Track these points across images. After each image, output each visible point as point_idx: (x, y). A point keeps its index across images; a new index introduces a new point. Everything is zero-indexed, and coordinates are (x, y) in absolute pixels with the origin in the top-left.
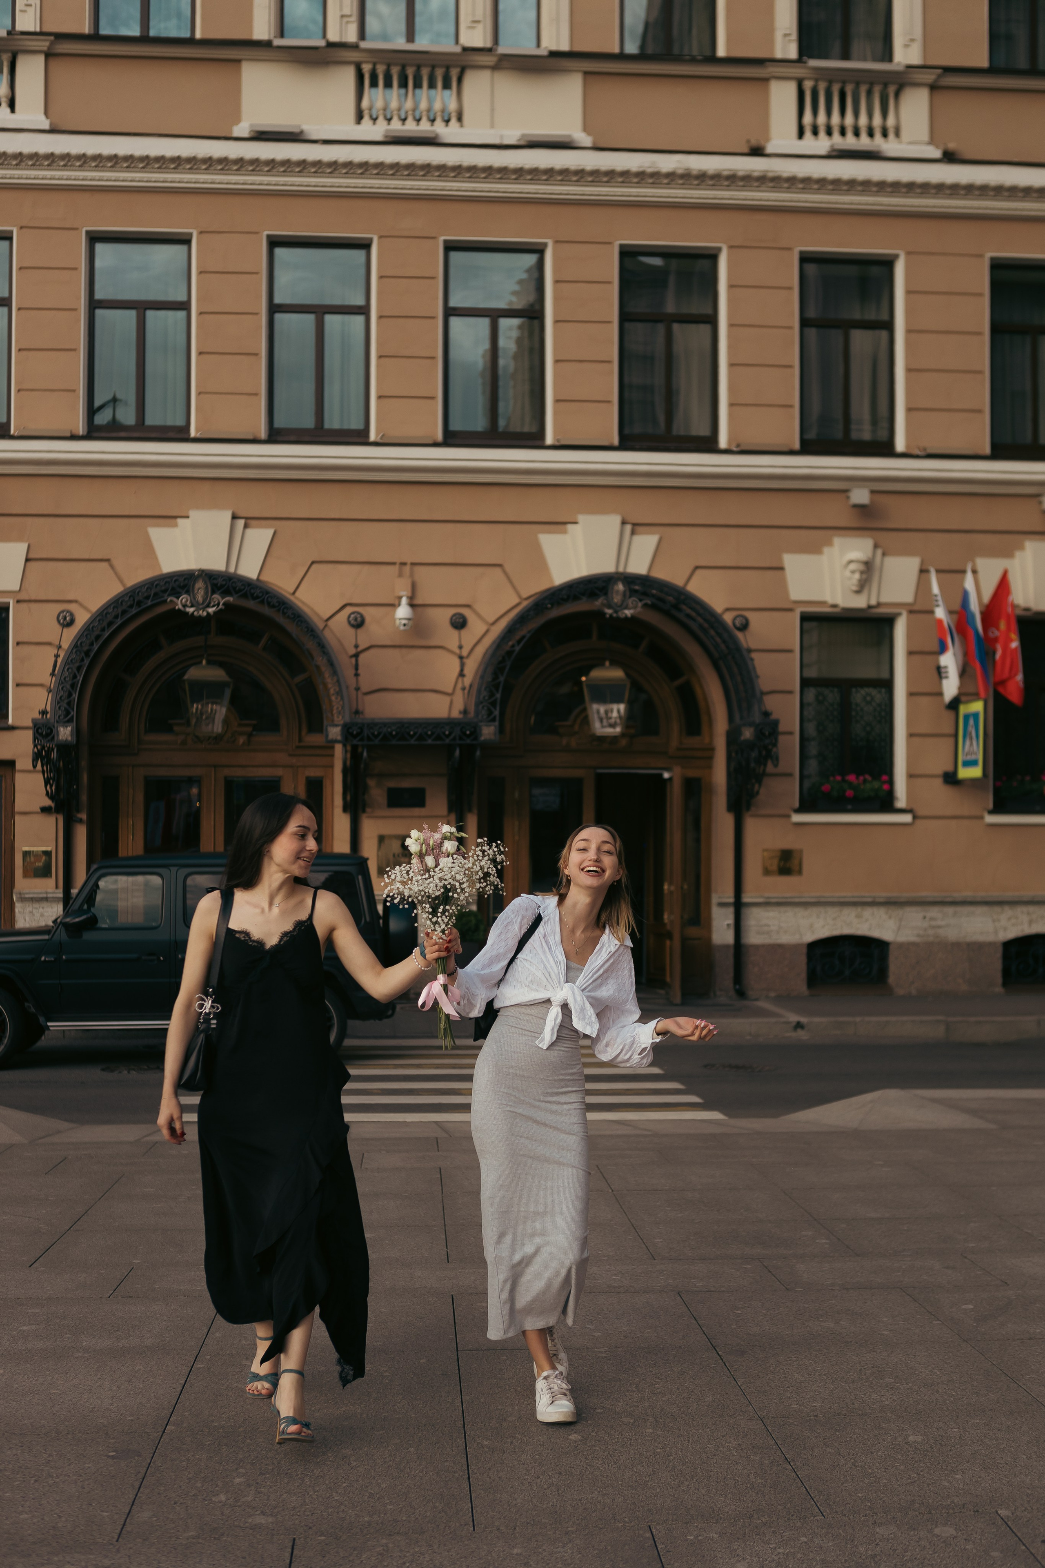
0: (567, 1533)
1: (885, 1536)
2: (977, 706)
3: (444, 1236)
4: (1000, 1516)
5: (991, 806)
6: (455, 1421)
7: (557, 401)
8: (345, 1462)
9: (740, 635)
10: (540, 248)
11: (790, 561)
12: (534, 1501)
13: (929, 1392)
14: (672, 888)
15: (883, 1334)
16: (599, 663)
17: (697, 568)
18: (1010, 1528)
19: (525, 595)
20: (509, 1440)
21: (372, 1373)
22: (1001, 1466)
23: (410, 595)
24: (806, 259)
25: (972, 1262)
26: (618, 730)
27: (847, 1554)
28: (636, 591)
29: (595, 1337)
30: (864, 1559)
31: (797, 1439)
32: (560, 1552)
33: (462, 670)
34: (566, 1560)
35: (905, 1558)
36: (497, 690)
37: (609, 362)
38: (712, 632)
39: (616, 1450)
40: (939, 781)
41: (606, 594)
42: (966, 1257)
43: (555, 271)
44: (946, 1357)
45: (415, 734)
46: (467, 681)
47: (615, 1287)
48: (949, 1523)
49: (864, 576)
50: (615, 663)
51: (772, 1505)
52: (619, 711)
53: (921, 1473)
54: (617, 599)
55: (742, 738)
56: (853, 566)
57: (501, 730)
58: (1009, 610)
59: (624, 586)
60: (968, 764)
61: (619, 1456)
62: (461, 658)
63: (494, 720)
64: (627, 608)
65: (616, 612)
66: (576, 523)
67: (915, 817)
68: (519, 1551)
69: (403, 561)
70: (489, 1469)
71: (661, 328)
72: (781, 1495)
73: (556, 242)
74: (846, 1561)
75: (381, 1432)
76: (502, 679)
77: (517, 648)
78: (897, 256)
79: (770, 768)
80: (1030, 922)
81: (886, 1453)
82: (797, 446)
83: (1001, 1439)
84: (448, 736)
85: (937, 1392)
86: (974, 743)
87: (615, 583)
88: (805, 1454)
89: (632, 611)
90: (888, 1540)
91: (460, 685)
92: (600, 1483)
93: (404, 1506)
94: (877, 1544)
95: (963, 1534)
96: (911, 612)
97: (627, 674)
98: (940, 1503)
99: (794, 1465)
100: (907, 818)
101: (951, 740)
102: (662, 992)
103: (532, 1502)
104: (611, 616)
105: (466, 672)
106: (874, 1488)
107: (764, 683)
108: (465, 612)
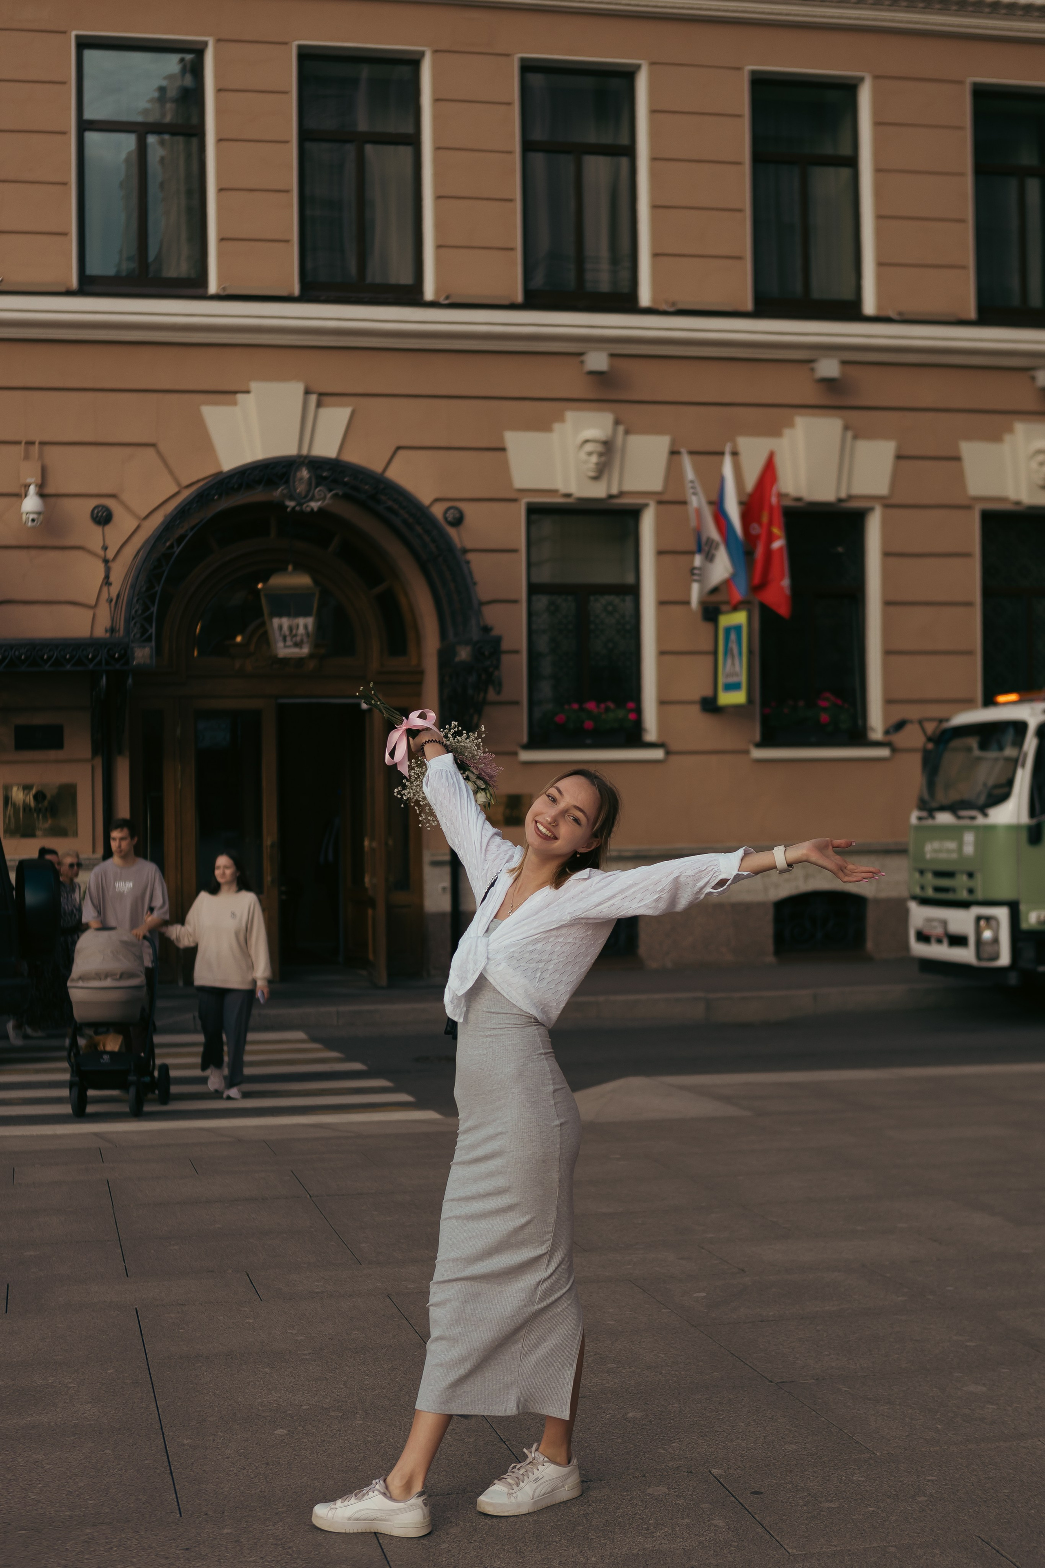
0: (277, 1514)
1: (598, 1498)
2: (740, 618)
3: (120, 1251)
4: (713, 1475)
5: (757, 737)
6: (151, 1424)
7: (222, 240)
8: (38, 1466)
9: (452, 532)
10: (199, 47)
11: (514, 440)
12: (242, 1488)
13: (652, 1374)
14: (374, 844)
15: (608, 1324)
16: (281, 568)
17: (399, 448)
18: (721, 1484)
19: (185, 482)
20: (211, 1438)
21: (55, 1385)
22: (719, 1433)
23: (39, 481)
24: (528, 68)
25: (709, 1252)
26: (305, 650)
27: (560, 1514)
28: (325, 478)
29: (298, 1340)
30: (576, 1518)
31: (514, 1421)
32: (271, 1530)
33: (107, 577)
34: (277, 1536)
35: (617, 1515)
36: (153, 603)
37: (287, 191)
38: (419, 529)
39: (324, 1441)
40: (696, 709)
41: (287, 482)
42: (702, 1248)
43: (217, 76)
44: (672, 1342)
45: (49, 658)
46: (114, 590)
47: (317, 1293)
48: (662, 1483)
49: (603, 459)
50: (300, 567)
51: (486, 1479)
52: (306, 627)
53: (638, 1444)
54: (301, 488)
55: (457, 659)
56: (589, 447)
57: (158, 650)
58: (774, 500)
59: (309, 472)
60: (732, 687)
61: (328, 1446)
62: (106, 561)
63: (149, 639)
64: (312, 499)
65: (300, 504)
66: (248, 392)
67: (668, 753)
68: (229, 1531)
69: (31, 438)
70: (192, 1464)
71: (350, 149)
72: (495, 1470)
73: (218, 41)
74: (558, 1520)
75: (72, 1438)
76: (158, 589)
77: (177, 550)
78: (638, 67)
79: (491, 695)
80: (807, 877)
81: (604, 1428)
82: (519, 298)
83: (721, 1411)
84: (91, 660)
85: (661, 1373)
86: (737, 662)
87: (298, 468)
88: (521, 1434)
89: (319, 503)
90: (601, 1501)
91: (105, 596)
92: (309, 1470)
93: (105, 1501)
94: (589, 1505)
95: (675, 1492)
96: (660, 503)
97: (316, 581)
98: (655, 1467)
99: (509, 1444)
100: (658, 754)
101: (710, 659)
102: (364, 973)
103: (239, 1489)
104: (294, 508)
105: (112, 578)
106: (590, 1459)
107: (483, 592)
108: (111, 503)
